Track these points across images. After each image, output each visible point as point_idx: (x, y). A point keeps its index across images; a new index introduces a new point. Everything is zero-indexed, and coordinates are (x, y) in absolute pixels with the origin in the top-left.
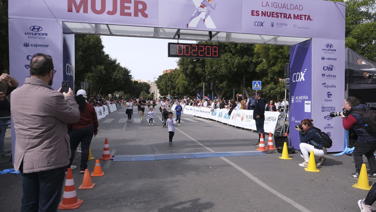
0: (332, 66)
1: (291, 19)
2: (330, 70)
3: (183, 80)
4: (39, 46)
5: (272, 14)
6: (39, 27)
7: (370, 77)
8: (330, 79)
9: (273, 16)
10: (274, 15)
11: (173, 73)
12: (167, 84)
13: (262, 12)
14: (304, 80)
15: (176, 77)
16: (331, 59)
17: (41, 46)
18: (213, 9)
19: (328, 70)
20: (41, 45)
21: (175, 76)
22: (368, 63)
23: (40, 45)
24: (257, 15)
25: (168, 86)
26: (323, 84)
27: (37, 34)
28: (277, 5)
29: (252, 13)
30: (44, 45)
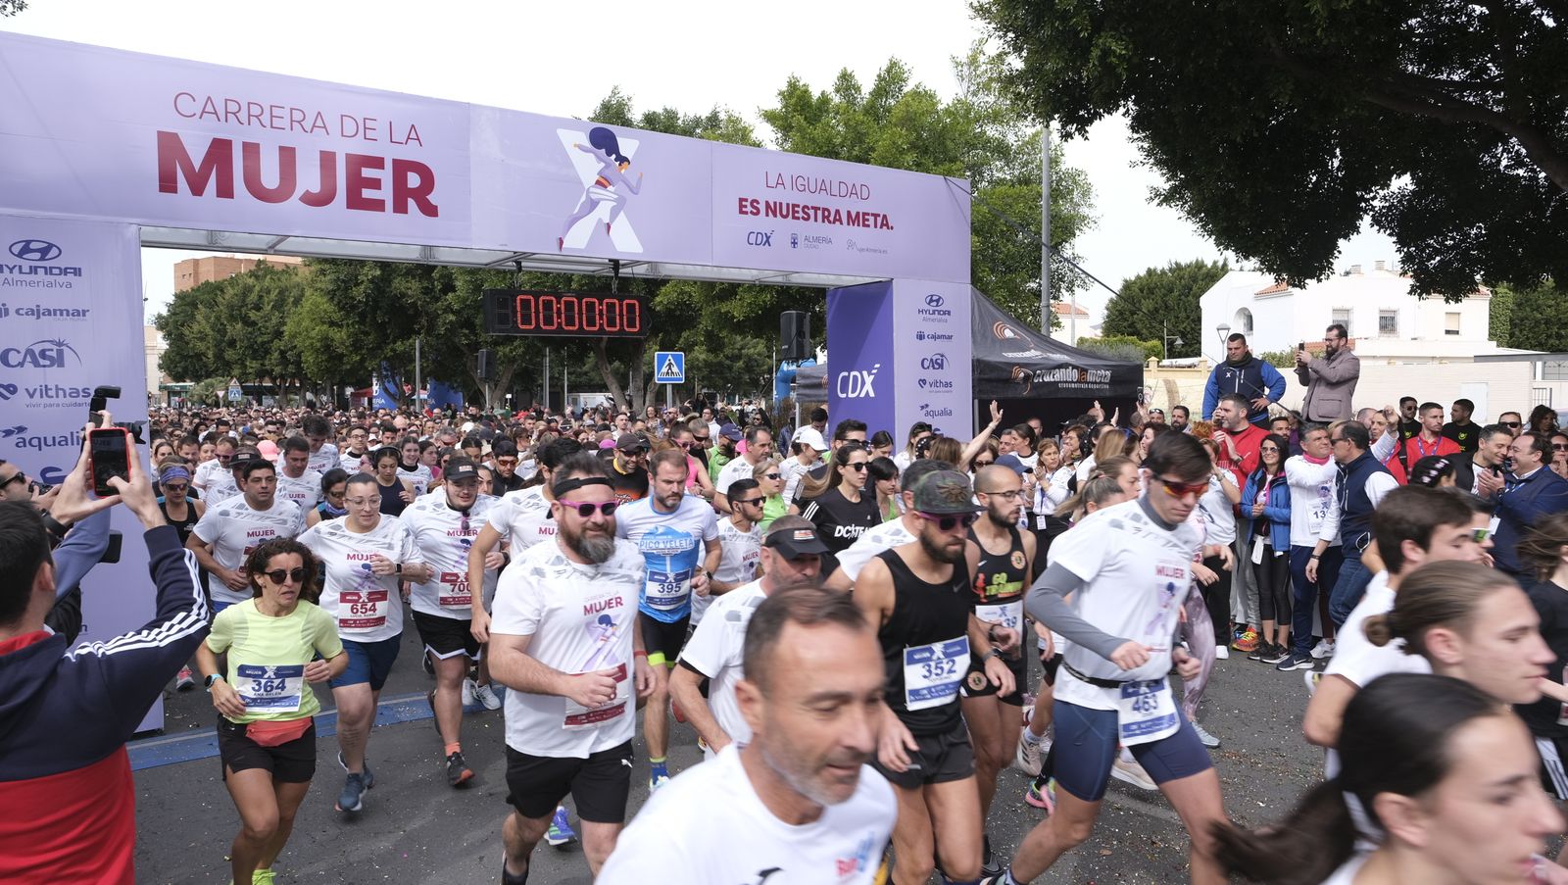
0: (942, 356)
1: (841, 223)
2: (937, 366)
3: (318, 321)
4: (49, 312)
5: (792, 211)
6: (46, 245)
7: (1027, 378)
8: (936, 392)
9: (796, 215)
10: (798, 212)
11: (251, 281)
12: (223, 332)
13: (767, 203)
14: (872, 394)
15: (268, 304)
16: (940, 337)
17: (55, 315)
18: (634, 191)
19: (933, 366)
20: (58, 312)
21: (261, 297)
22: (1018, 335)
23: (55, 311)
24: (755, 211)
25: (232, 343)
26: (922, 407)
27: (39, 269)
28: (806, 183)
29: (741, 206)
30: (68, 311)
